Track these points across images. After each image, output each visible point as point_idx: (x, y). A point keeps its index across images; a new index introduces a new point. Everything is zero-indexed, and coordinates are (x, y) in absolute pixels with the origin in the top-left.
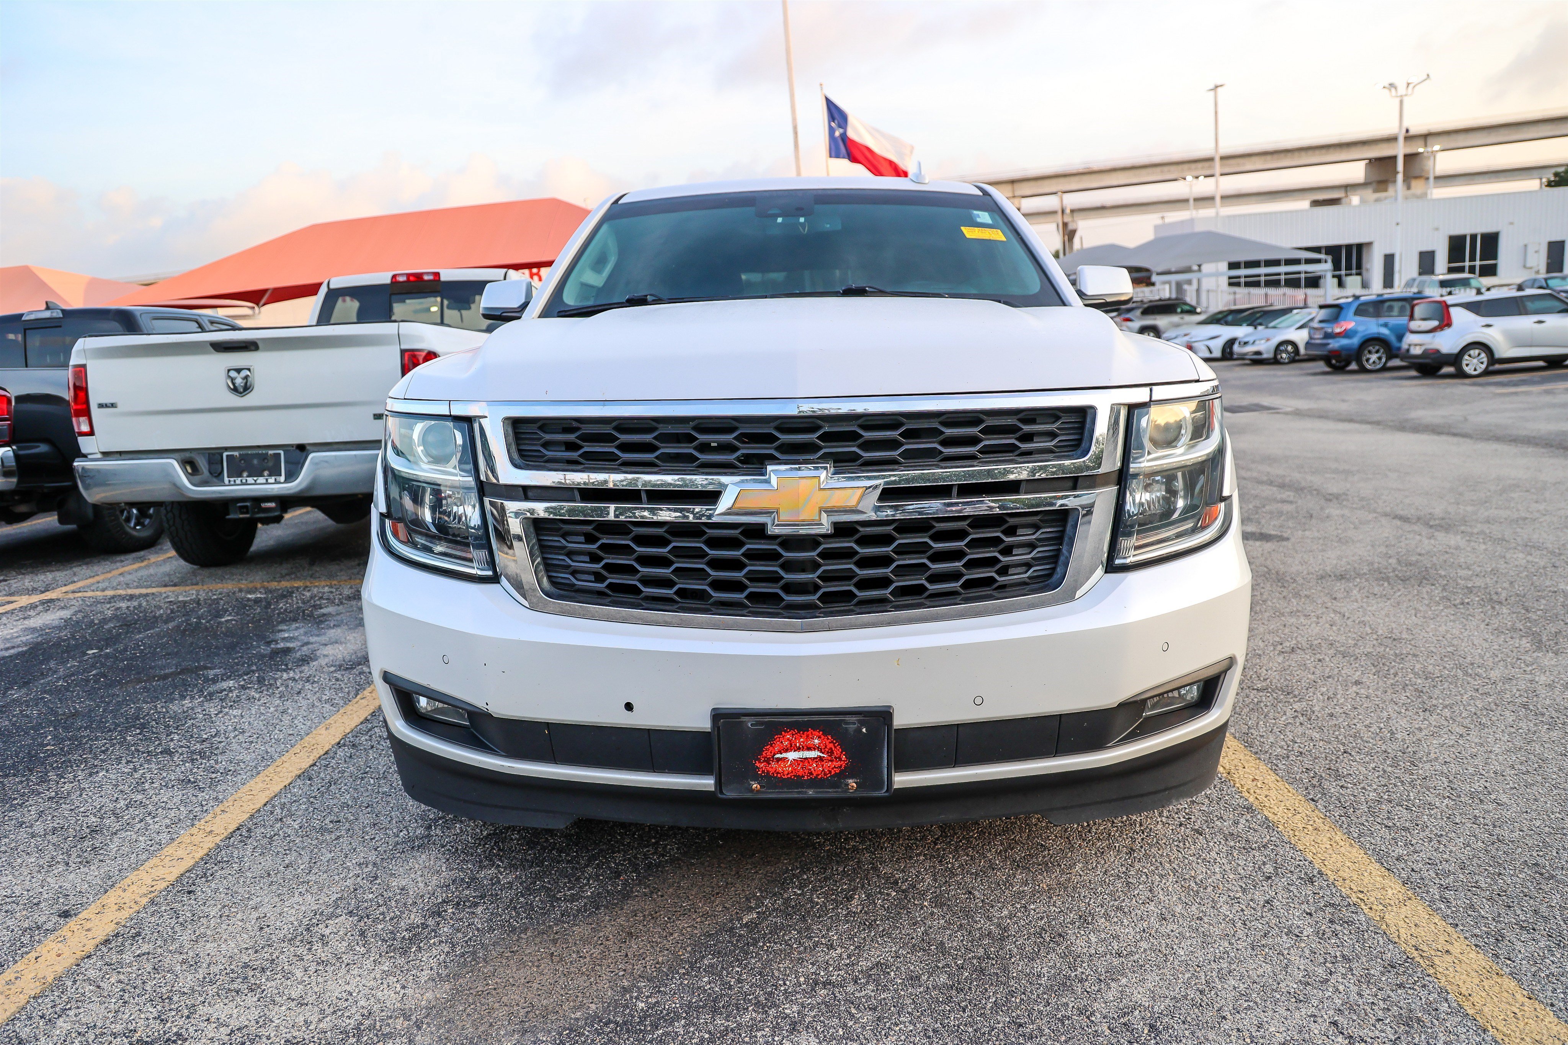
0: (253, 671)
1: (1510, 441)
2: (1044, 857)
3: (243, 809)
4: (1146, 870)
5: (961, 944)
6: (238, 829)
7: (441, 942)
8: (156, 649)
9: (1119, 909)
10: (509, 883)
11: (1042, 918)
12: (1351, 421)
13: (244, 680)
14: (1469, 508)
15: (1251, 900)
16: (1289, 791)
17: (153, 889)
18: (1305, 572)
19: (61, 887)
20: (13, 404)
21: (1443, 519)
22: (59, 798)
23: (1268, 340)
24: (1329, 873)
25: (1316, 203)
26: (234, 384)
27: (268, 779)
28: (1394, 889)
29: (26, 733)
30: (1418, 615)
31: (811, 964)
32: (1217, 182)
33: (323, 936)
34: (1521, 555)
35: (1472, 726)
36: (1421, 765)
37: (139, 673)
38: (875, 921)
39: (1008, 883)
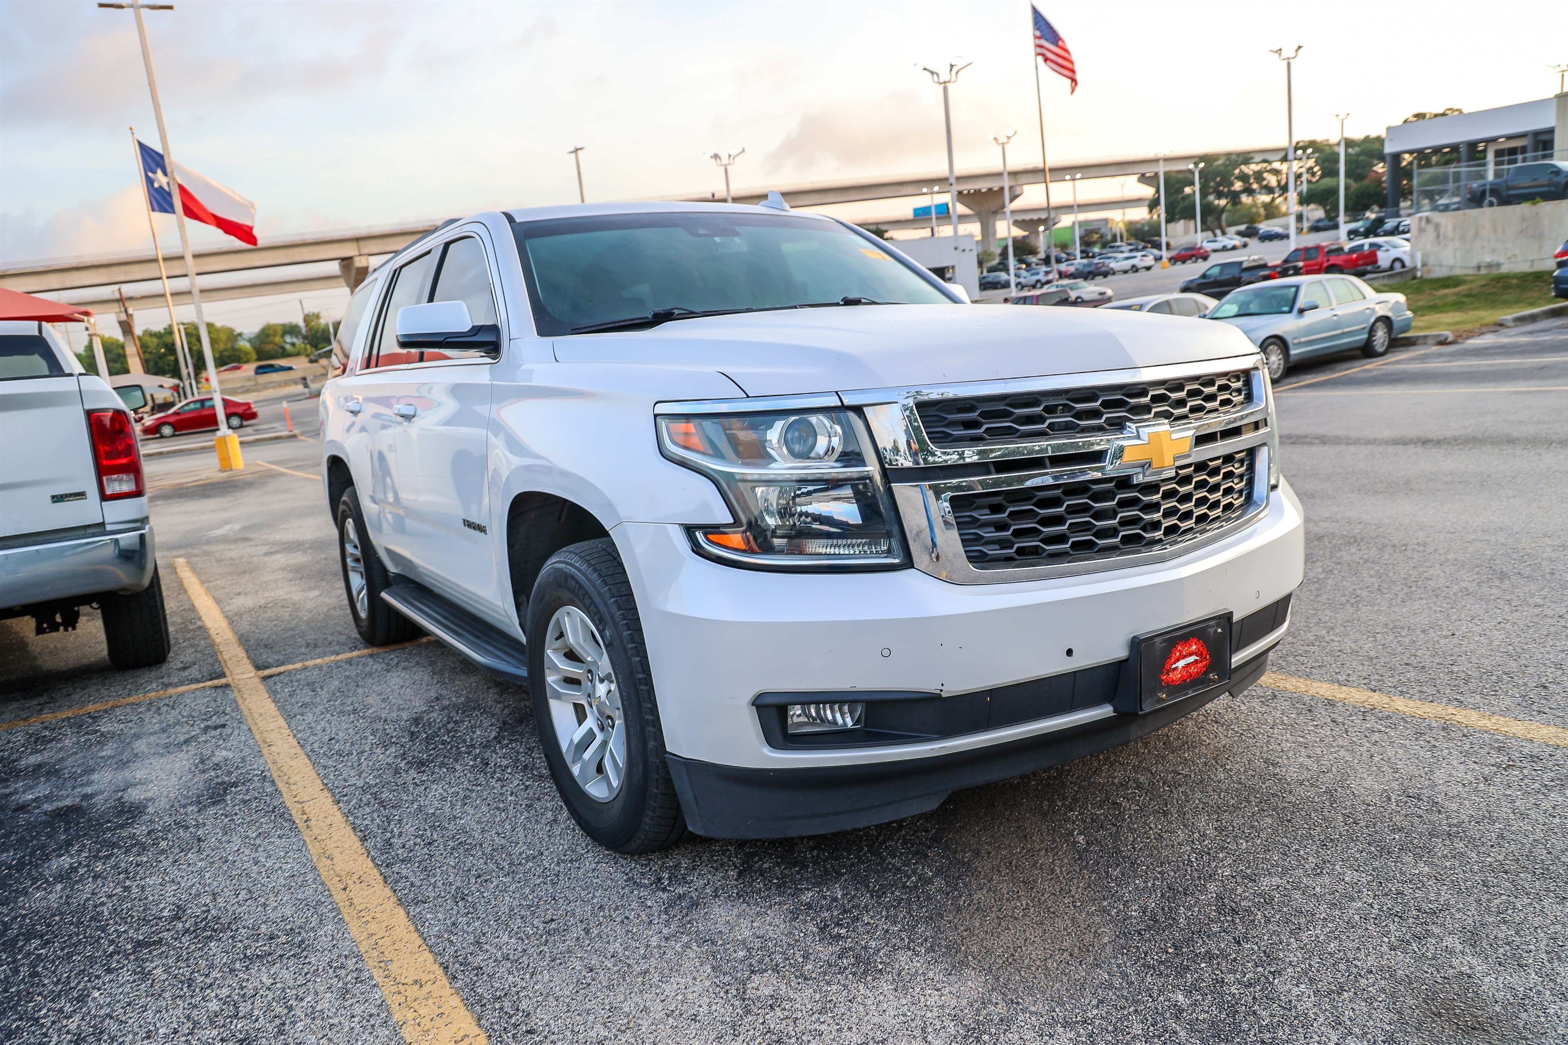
15: (1325, 723)
24: (1332, 698)
28: (1375, 695)
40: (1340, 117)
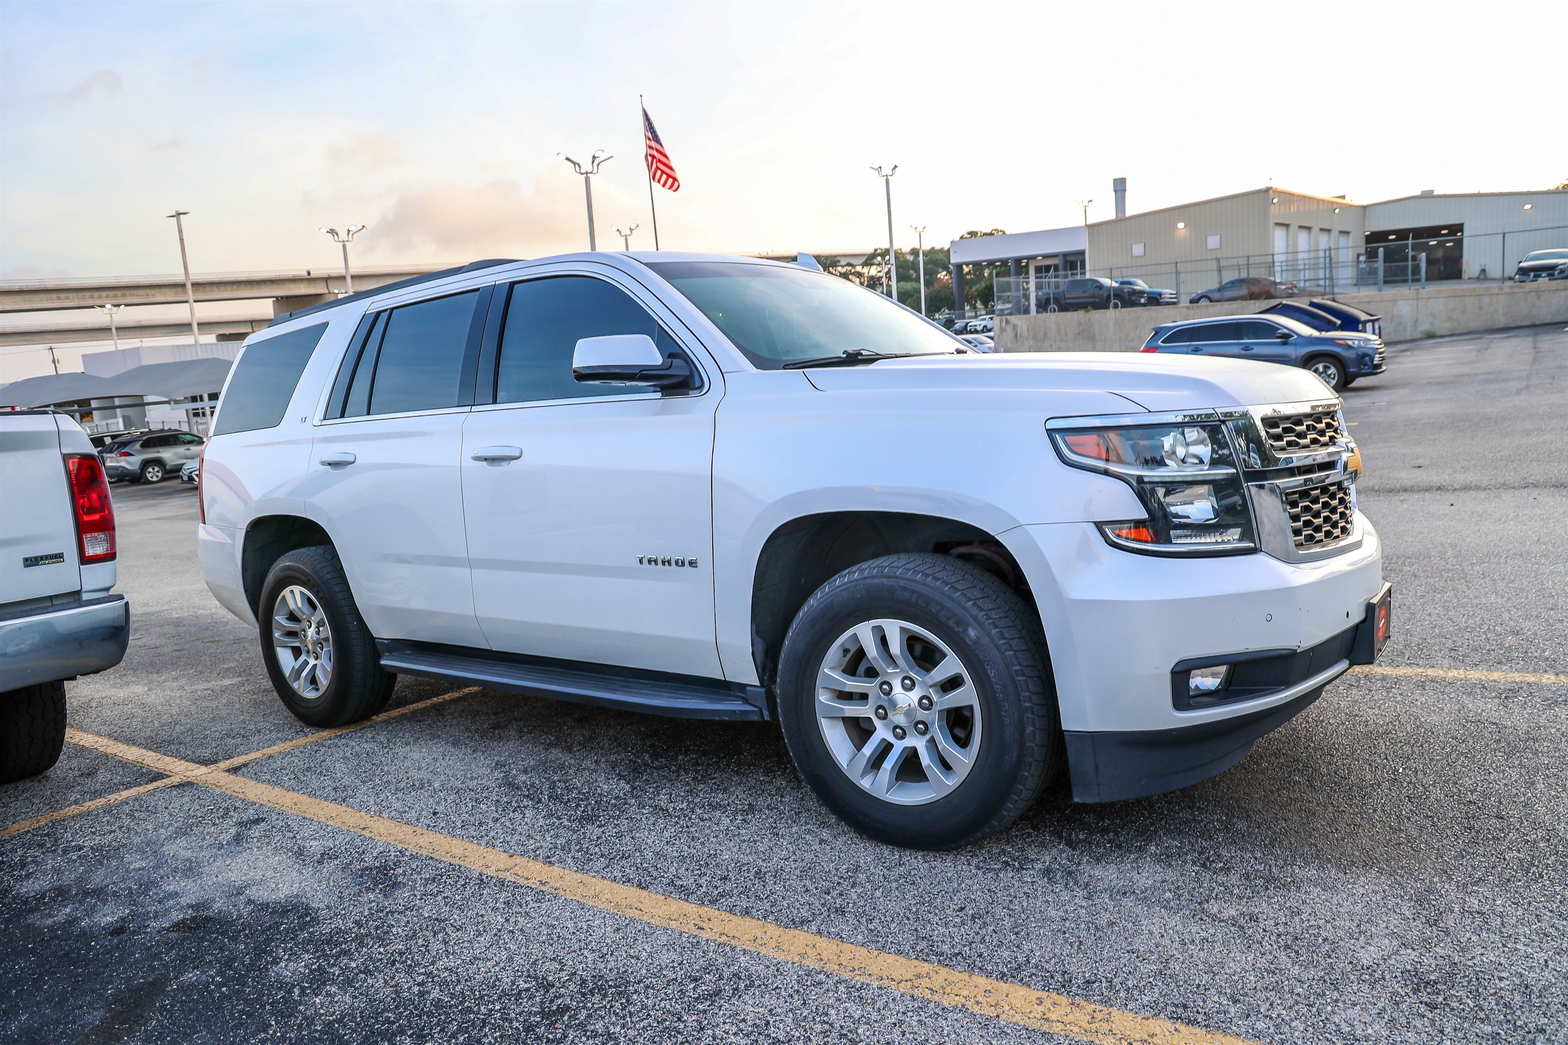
25: (222, 338)
32: (191, 310)
40: (918, 230)
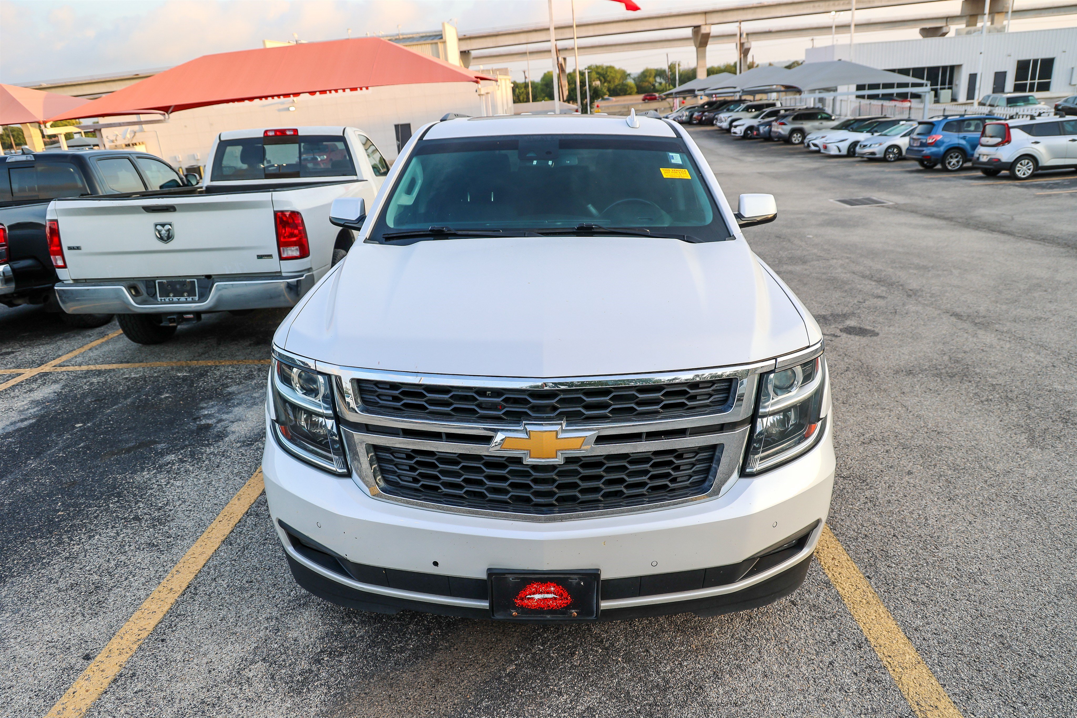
0: (186, 446)
1: (1040, 240)
2: (695, 622)
3: (190, 570)
4: (758, 635)
5: (639, 693)
6: (188, 587)
7: (321, 684)
8: (120, 424)
9: (739, 667)
10: (361, 636)
11: (691, 674)
12: (932, 216)
13: (181, 454)
14: (1004, 307)
15: (821, 662)
16: (854, 569)
17: (139, 638)
18: (886, 367)
19: (81, 634)
20: (7, 232)
21: (984, 317)
22: (71, 558)
23: (881, 144)
24: (872, 640)
25: (924, 33)
26: (160, 235)
27: (204, 544)
28: (911, 655)
29: (44, 500)
30: (957, 410)
31: (548, 707)
32: (853, 15)
33: (249, 678)
34: (1032, 355)
35: (979, 514)
36: (941, 548)
37: (111, 446)
38: (588, 672)
39: (672, 644)
